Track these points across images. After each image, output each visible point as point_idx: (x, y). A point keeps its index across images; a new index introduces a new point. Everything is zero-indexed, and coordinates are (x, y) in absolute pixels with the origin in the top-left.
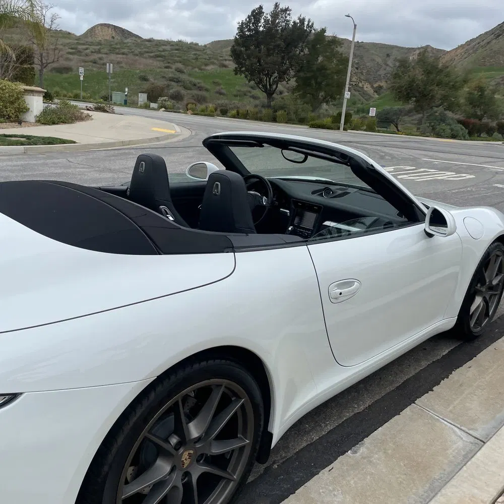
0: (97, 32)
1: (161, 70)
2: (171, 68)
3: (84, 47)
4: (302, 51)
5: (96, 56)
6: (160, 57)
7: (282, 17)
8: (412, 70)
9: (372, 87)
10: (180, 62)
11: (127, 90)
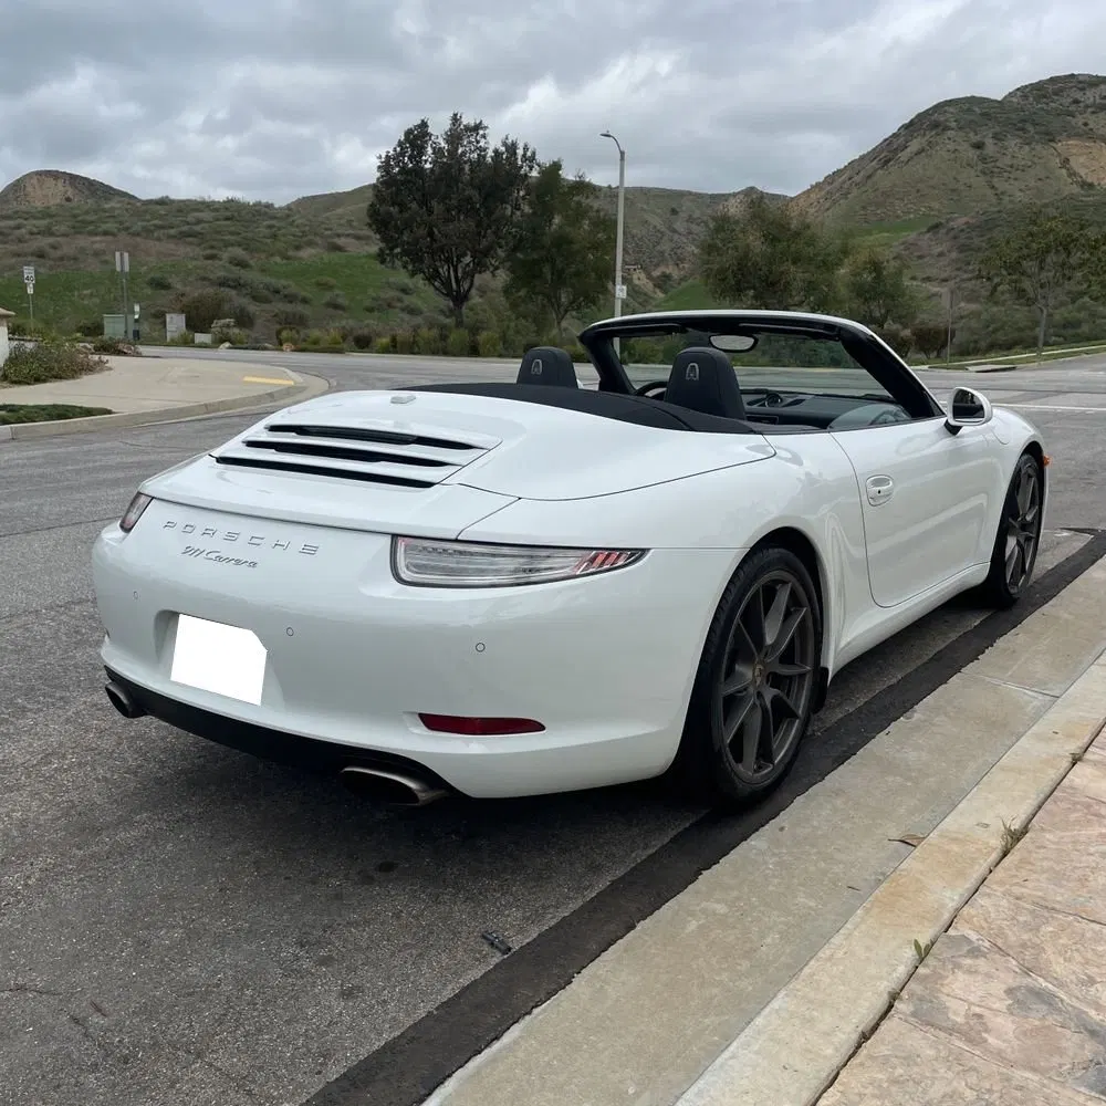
0: (29, 189)
1: (194, 263)
2: (220, 259)
3: (11, 223)
4: (518, 209)
5: (44, 242)
6: (190, 236)
7: (470, 142)
8: (741, 235)
9: (649, 277)
10: (240, 246)
11: (137, 308)
